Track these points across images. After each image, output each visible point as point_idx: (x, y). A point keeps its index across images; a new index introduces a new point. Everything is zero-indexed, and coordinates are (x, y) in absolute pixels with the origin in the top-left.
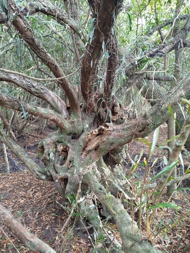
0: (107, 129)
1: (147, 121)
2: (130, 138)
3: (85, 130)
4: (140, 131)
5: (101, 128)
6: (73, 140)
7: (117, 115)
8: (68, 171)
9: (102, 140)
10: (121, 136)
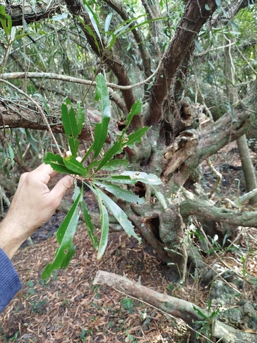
0: (191, 139)
1: (246, 112)
2: (224, 141)
3: (155, 149)
4: (237, 129)
5: (182, 140)
6: (144, 167)
7: (191, 117)
8: (155, 207)
9: (186, 155)
10: (211, 143)
